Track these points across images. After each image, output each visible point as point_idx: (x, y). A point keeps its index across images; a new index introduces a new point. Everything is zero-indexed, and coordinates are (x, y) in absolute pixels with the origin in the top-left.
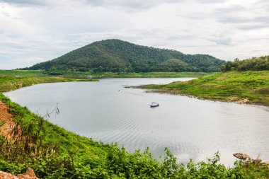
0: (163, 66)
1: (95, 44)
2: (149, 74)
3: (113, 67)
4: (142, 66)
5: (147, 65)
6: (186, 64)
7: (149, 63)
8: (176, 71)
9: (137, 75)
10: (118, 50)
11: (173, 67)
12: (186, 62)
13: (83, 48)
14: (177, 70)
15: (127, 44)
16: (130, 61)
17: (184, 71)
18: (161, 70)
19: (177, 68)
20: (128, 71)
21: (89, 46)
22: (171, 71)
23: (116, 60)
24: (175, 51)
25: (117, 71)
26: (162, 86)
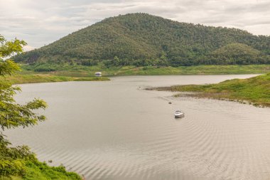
0: (217, 56)
1: (108, 21)
2: (194, 68)
3: (136, 58)
4: (183, 56)
5: (192, 55)
6: (257, 52)
7: (195, 50)
8: (240, 63)
9: (174, 70)
10: (144, 30)
11: (233, 56)
12: (257, 48)
13: (89, 27)
14: (241, 61)
15: (160, 20)
16: (164, 47)
17: (252, 63)
18: (214, 62)
19: (240, 59)
20: (160, 64)
21: (97, 24)
22: (232, 64)
23: (140, 46)
24: (239, 31)
25: (142, 64)
26: (204, 87)
